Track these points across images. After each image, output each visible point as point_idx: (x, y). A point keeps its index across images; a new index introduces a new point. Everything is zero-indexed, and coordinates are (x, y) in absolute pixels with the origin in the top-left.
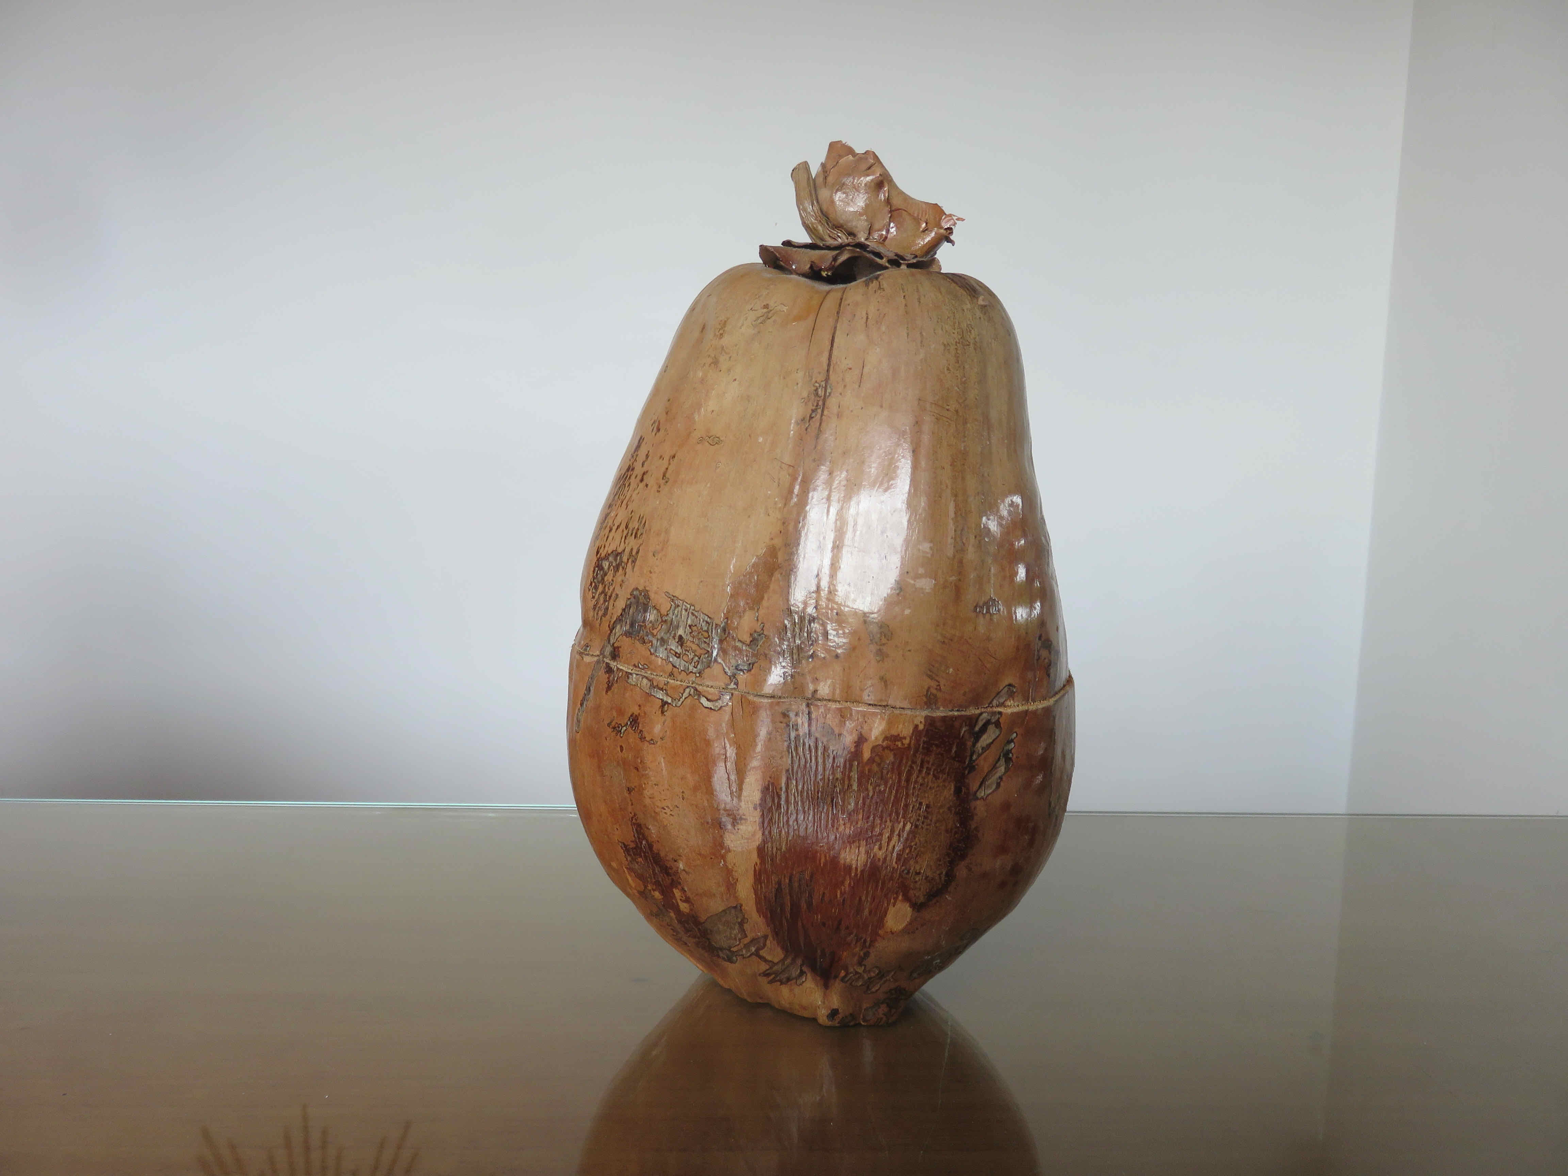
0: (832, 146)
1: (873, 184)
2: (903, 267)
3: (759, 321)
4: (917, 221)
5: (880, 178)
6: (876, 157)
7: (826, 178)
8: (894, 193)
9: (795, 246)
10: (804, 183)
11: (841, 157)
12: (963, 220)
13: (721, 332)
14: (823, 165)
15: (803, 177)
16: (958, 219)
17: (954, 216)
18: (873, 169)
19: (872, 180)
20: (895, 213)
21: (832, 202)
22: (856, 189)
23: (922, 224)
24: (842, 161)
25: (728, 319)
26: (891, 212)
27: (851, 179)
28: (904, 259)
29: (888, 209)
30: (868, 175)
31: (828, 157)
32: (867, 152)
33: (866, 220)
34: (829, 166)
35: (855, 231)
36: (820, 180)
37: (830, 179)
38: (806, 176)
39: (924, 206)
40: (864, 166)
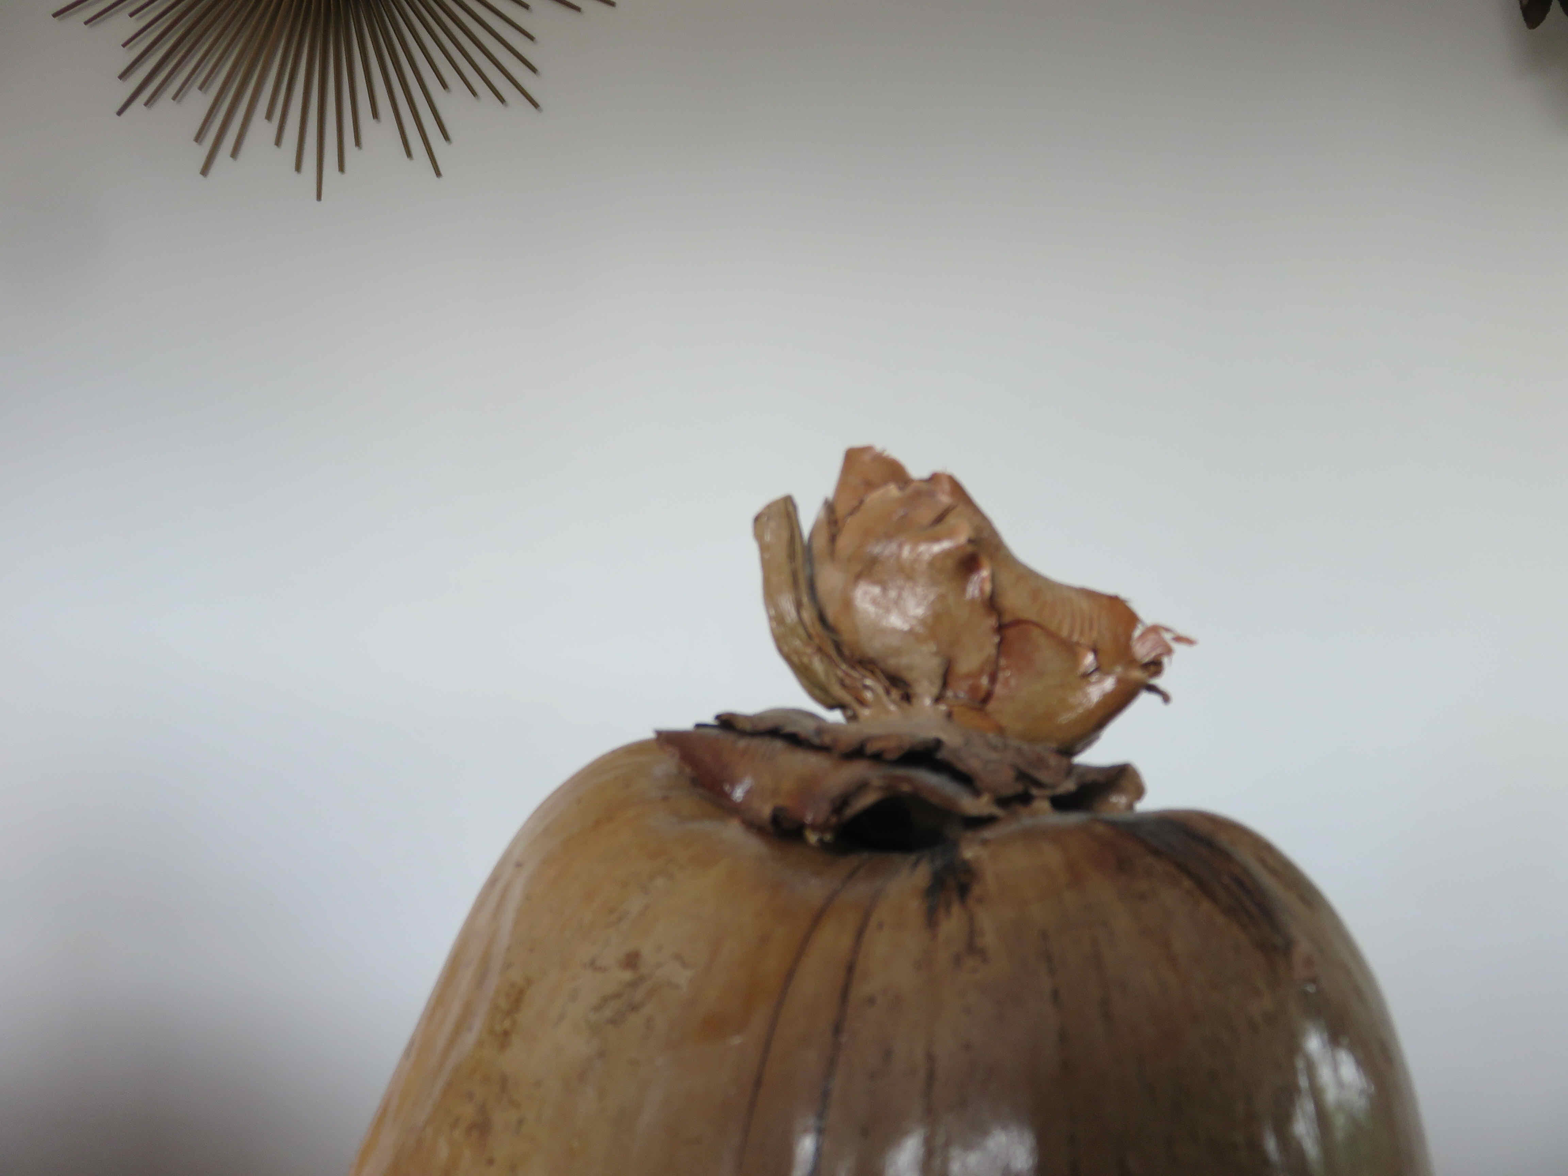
0: (853, 457)
1: (950, 563)
2: (1042, 805)
3: (608, 1013)
4: (1071, 650)
5: (970, 549)
6: (957, 489)
7: (833, 539)
8: (1006, 579)
9: (743, 733)
10: (781, 553)
11: (870, 486)
12: (1189, 641)
13: (507, 1024)
14: (830, 507)
15: (775, 534)
16: (1179, 639)
17: (1167, 630)
18: (951, 520)
19: (946, 554)
20: (1011, 633)
21: (848, 604)
22: (907, 573)
23: (1084, 656)
24: (874, 497)
25: (529, 982)
26: (1000, 629)
27: (893, 547)
28: (1039, 784)
29: (992, 622)
30: (937, 539)
31: (843, 484)
32: (934, 478)
33: (936, 654)
34: (841, 510)
35: (909, 676)
36: (820, 543)
37: (846, 542)
38: (785, 535)
39: (1085, 604)
40: (925, 514)
